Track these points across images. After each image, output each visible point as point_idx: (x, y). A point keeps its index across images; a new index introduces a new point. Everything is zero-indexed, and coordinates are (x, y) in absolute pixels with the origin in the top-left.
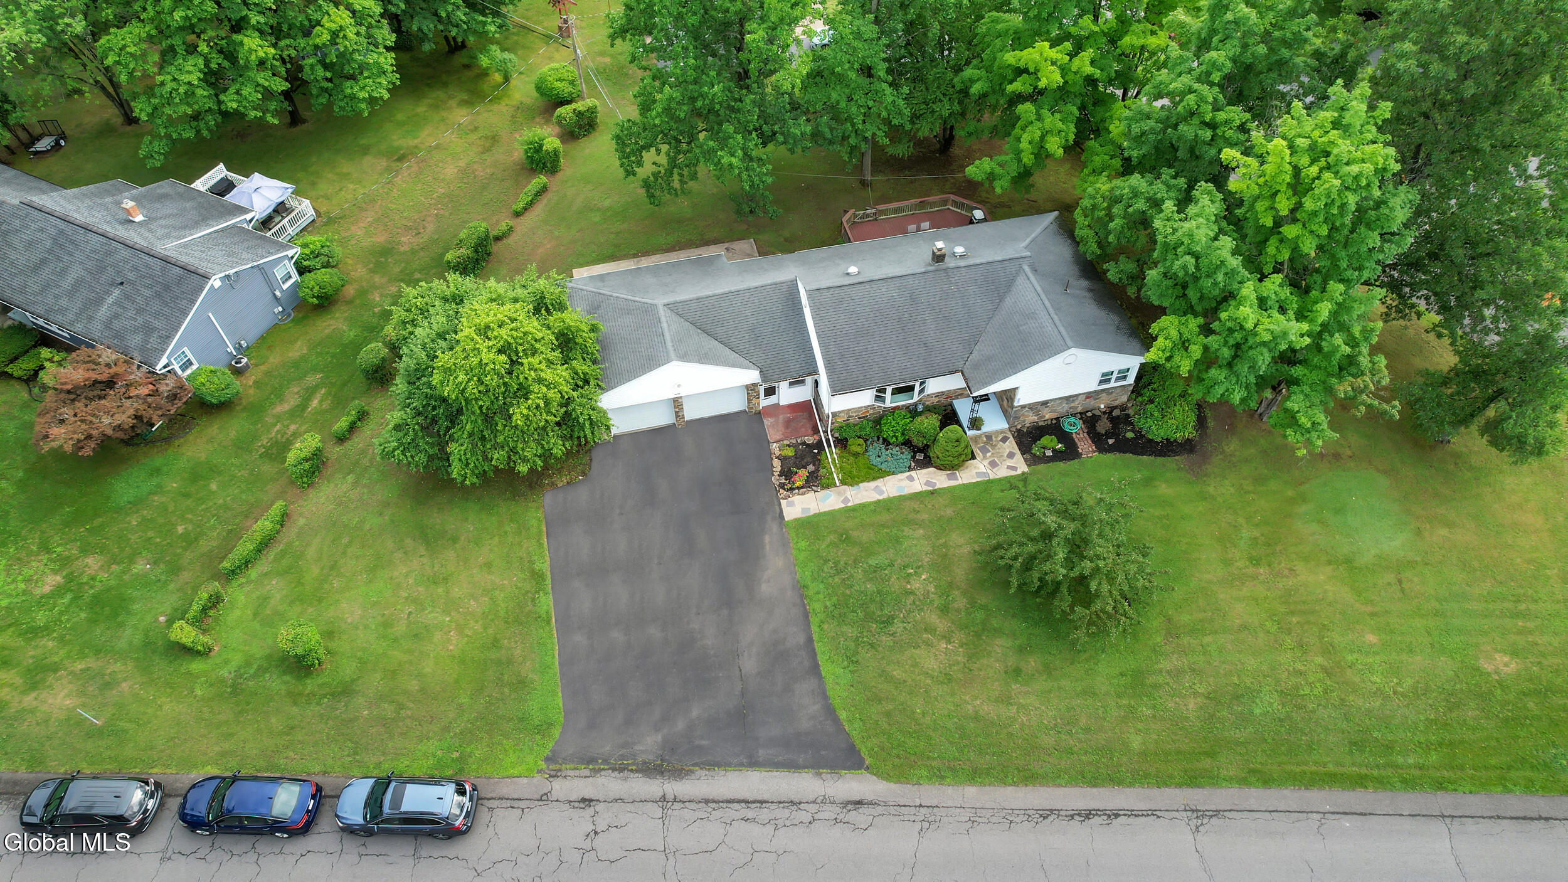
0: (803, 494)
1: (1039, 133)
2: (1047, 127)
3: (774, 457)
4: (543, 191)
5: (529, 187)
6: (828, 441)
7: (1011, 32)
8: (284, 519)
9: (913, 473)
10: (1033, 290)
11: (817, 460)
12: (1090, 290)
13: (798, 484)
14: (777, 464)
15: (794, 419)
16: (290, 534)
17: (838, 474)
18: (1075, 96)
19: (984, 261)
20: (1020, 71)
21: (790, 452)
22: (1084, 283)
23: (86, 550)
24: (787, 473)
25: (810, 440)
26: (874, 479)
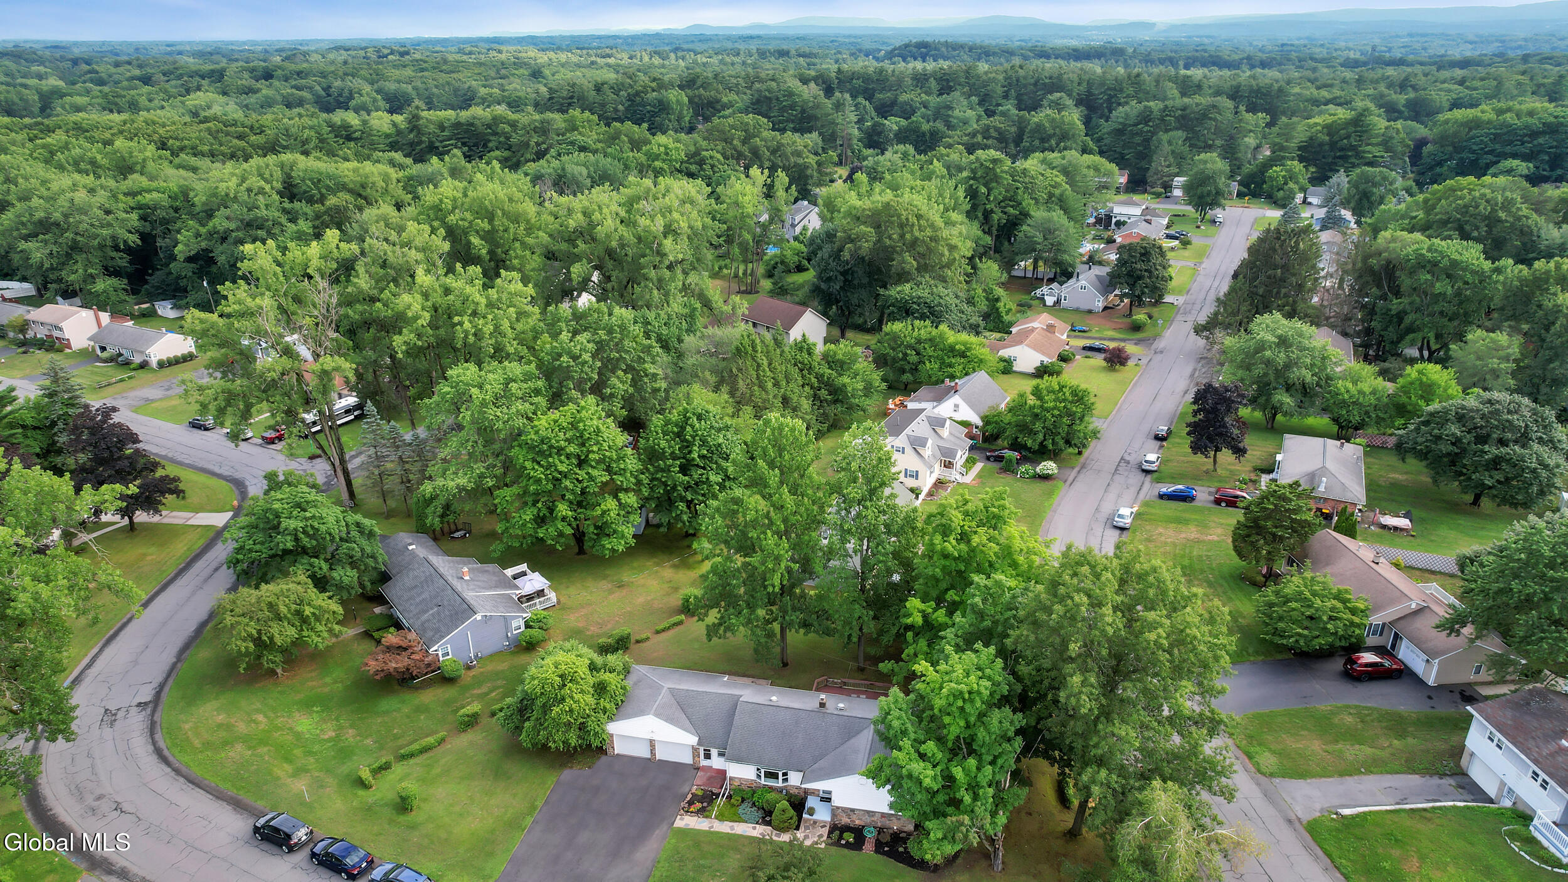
0: (692, 816)
3: (690, 792)
4: (680, 623)
5: (672, 620)
6: (724, 794)
8: (442, 741)
9: (757, 826)
11: (711, 802)
13: (693, 810)
14: (689, 796)
15: (712, 777)
16: (440, 750)
17: (716, 813)
21: (700, 793)
23: (352, 726)
24: (690, 803)
25: (715, 790)
26: (734, 822)
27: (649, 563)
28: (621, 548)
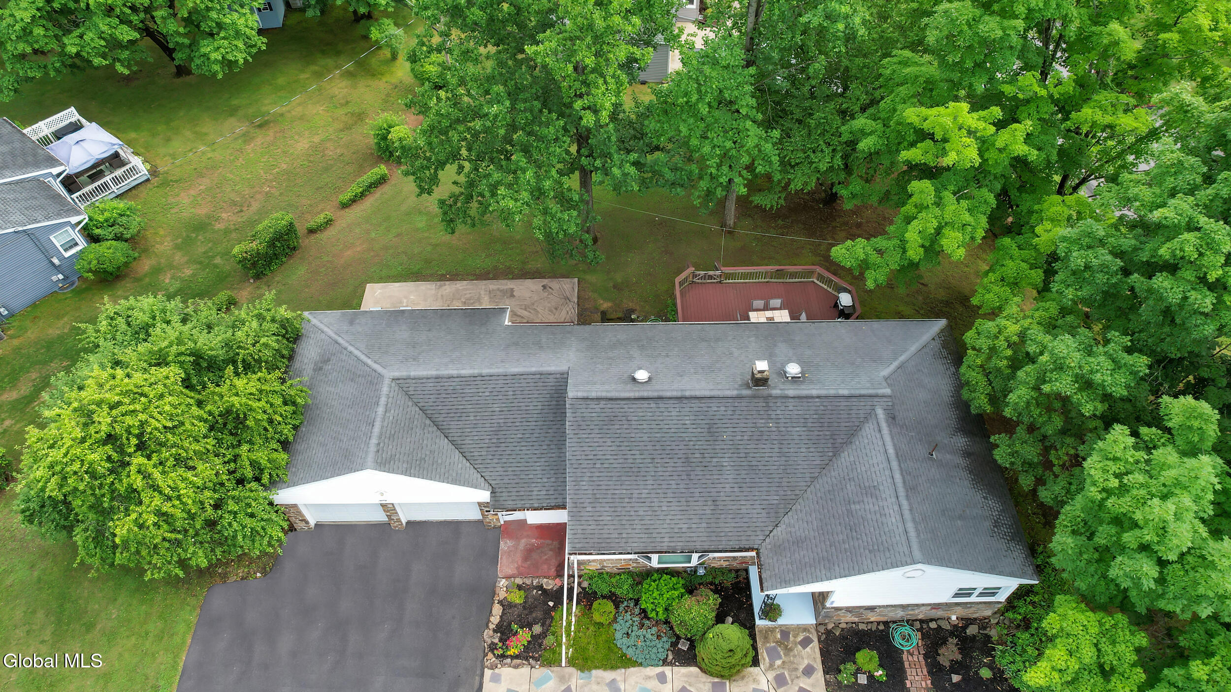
0: (516, 667)
1: (935, 224)
2: (948, 217)
3: (496, 598)
4: (382, 181)
5: (365, 177)
6: (571, 590)
7: (922, 80)
9: (667, 670)
10: (882, 450)
11: (548, 618)
12: (967, 454)
13: (511, 652)
14: (497, 610)
15: (538, 548)
17: (567, 649)
18: (995, 178)
19: (823, 392)
20: (923, 135)
21: (517, 598)
22: (961, 441)
24: (505, 631)
25: (550, 584)
26: (613, 668)
27: (303, 76)
28: (240, 58)
